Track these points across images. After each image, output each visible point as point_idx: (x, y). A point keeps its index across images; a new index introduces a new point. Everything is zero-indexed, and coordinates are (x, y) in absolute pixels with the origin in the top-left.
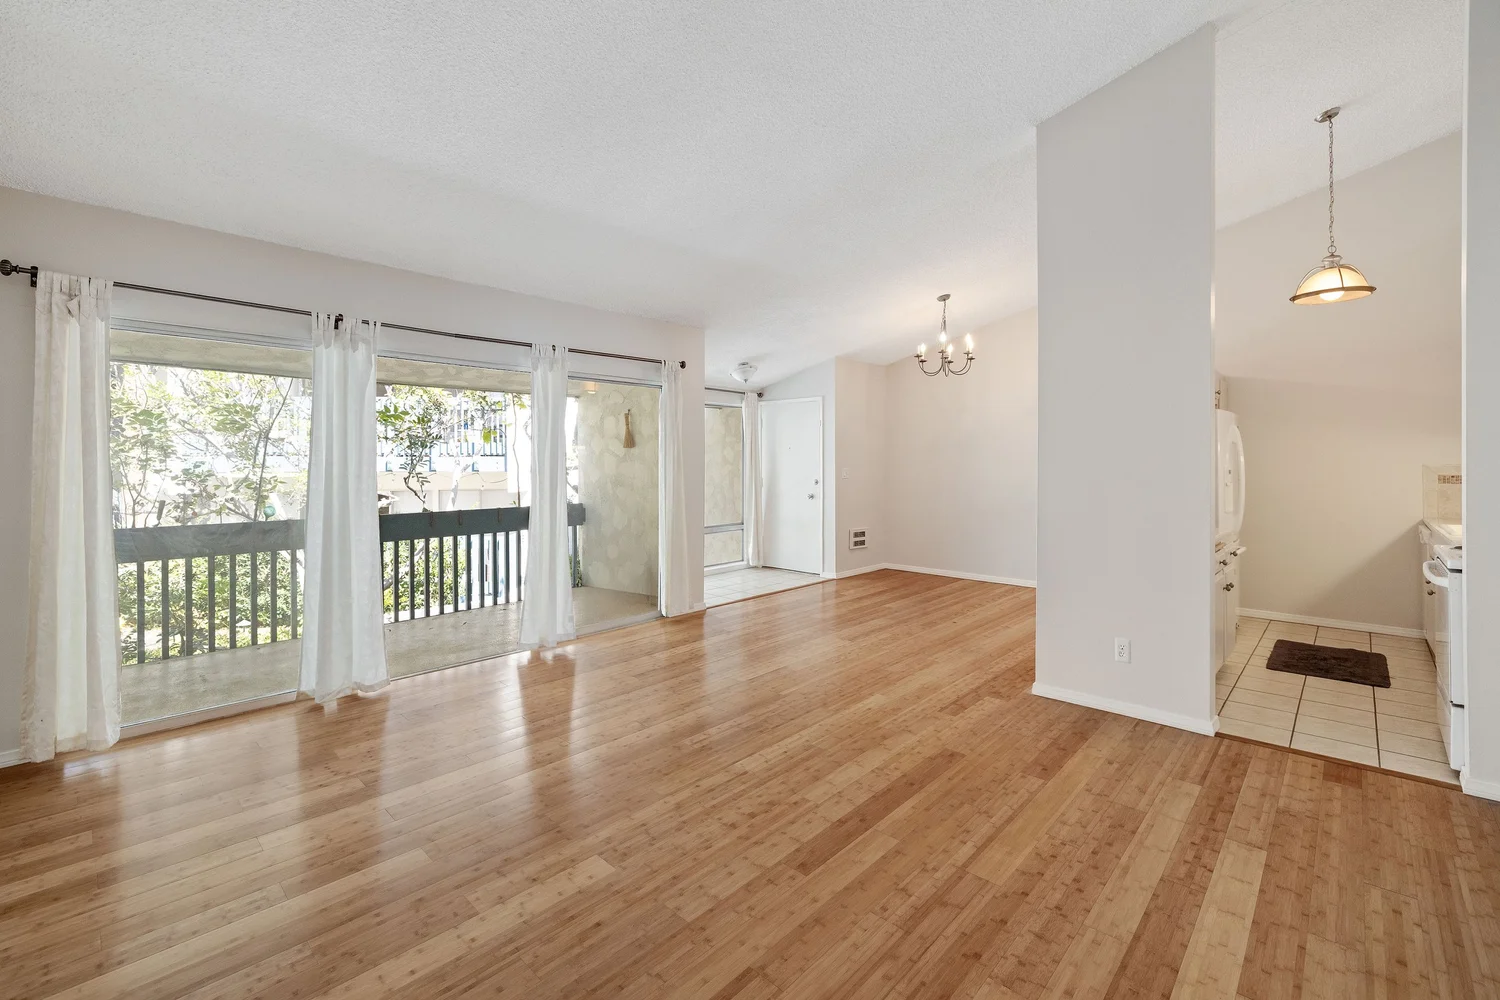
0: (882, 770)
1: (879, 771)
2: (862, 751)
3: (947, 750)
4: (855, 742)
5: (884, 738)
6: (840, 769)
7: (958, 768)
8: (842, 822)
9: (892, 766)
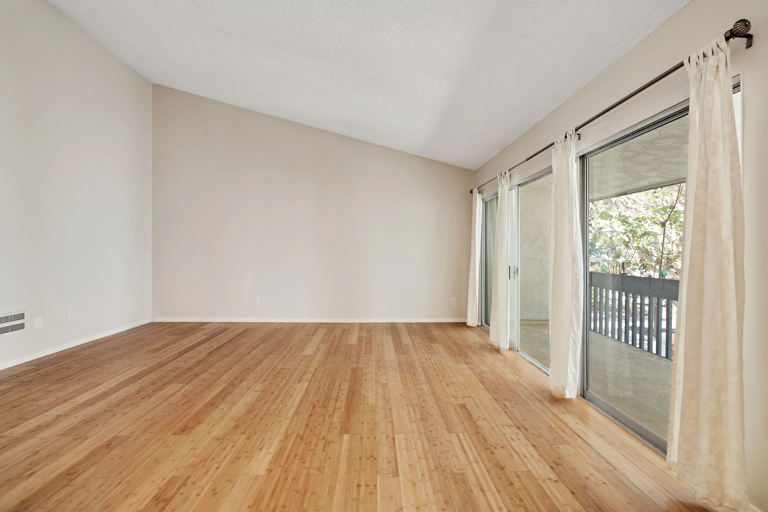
0: (231, 406)
1: (233, 404)
2: (249, 412)
3: (187, 434)
4: (256, 416)
5: (237, 426)
6: (255, 398)
7: (179, 425)
8: (242, 381)
9: (226, 409)
